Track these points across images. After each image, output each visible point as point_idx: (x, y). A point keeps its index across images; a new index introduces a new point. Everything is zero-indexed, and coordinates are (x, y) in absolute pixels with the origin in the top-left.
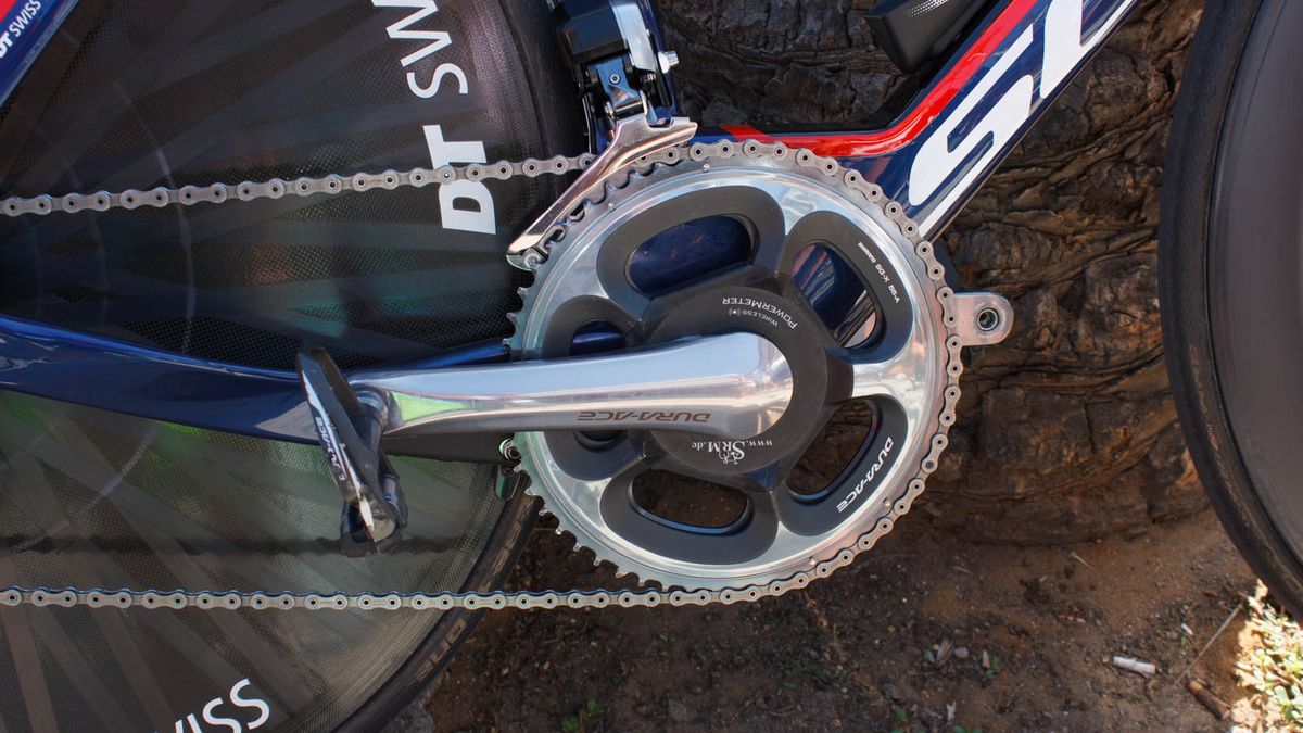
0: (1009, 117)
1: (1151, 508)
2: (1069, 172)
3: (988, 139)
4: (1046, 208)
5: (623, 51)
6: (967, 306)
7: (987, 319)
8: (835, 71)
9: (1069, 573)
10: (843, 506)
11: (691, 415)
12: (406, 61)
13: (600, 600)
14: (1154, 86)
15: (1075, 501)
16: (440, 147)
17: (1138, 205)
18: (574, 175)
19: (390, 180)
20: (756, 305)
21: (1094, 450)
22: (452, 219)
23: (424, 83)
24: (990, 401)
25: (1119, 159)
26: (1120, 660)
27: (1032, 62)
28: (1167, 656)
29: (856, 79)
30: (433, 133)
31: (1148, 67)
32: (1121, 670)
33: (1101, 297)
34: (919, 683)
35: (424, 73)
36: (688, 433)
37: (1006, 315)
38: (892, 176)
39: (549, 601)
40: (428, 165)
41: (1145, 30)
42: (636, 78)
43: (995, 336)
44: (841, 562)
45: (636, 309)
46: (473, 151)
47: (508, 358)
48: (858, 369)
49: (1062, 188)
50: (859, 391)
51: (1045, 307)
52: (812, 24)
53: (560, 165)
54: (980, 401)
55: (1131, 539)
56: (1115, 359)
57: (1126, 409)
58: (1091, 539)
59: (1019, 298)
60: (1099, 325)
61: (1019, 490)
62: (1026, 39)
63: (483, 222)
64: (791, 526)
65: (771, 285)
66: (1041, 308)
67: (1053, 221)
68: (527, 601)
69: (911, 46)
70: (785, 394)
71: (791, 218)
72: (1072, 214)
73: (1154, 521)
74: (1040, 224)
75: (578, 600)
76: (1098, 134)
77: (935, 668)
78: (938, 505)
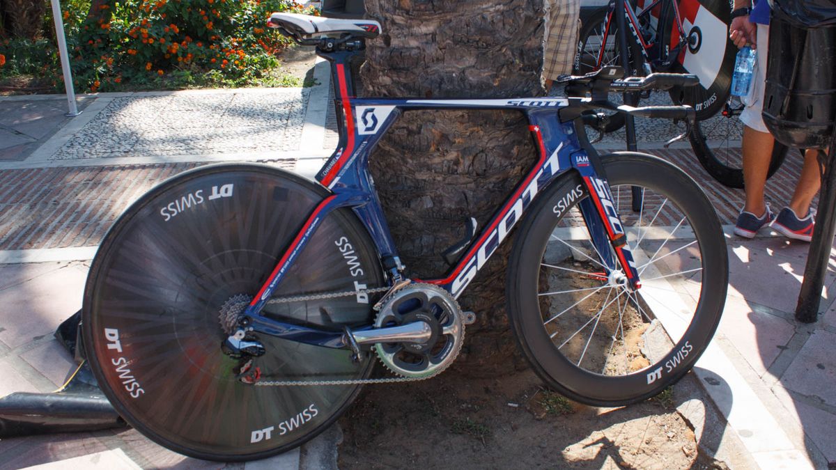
0: (471, 275)
1: (515, 367)
2: (487, 282)
3: (467, 280)
4: (482, 291)
5: (396, 266)
6: (465, 315)
7: (470, 318)
8: (431, 261)
9: (496, 384)
10: (442, 358)
11: (411, 339)
12: (351, 269)
13: (392, 380)
14: (505, 262)
15: (496, 365)
16: (358, 286)
17: (504, 290)
18: (387, 291)
19: (346, 294)
20: (423, 315)
21: (499, 351)
22: (359, 300)
23: (354, 273)
24: (472, 339)
25: (499, 278)
26: (510, 404)
27: (475, 263)
28: (521, 402)
29: (436, 263)
30: (356, 283)
31: (503, 258)
32: (510, 407)
33: (497, 312)
34: (459, 413)
35: (354, 271)
36: (409, 343)
37: (474, 317)
38: (448, 287)
39: (382, 381)
40: (354, 290)
41: (502, 249)
42: (398, 271)
43: (472, 322)
44: (442, 371)
45: (399, 318)
46: (364, 286)
47: (373, 328)
48: (444, 328)
49: (486, 286)
50: (444, 333)
51: (484, 315)
52: (425, 250)
53: (384, 289)
54: (470, 340)
55: (511, 375)
56: (502, 327)
57: (506, 340)
58: (501, 376)
59: (477, 313)
60: (497, 319)
61: (481, 362)
62: (474, 258)
63: (366, 301)
64: (432, 362)
65: (426, 311)
66: (483, 315)
67: (484, 294)
68: (377, 381)
69: (451, 261)
70: (429, 334)
71: (430, 297)
72: (488, 292)
73: (517, 370)
74: (481, 295)
75: (388, 380)
76: (493, 273)
77: (463, 410)
78: (461, 368)
